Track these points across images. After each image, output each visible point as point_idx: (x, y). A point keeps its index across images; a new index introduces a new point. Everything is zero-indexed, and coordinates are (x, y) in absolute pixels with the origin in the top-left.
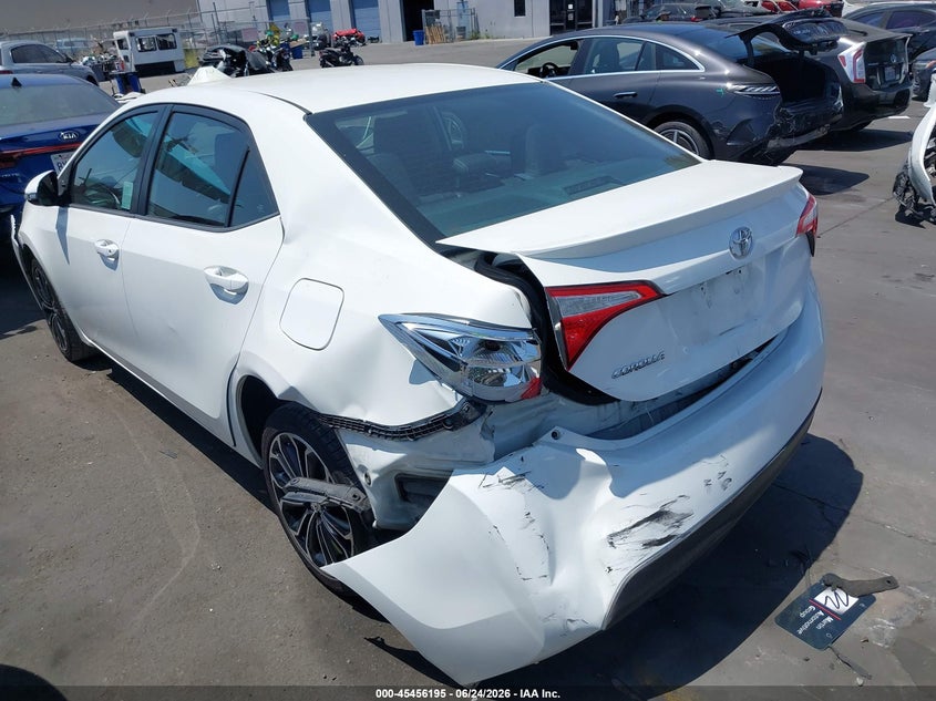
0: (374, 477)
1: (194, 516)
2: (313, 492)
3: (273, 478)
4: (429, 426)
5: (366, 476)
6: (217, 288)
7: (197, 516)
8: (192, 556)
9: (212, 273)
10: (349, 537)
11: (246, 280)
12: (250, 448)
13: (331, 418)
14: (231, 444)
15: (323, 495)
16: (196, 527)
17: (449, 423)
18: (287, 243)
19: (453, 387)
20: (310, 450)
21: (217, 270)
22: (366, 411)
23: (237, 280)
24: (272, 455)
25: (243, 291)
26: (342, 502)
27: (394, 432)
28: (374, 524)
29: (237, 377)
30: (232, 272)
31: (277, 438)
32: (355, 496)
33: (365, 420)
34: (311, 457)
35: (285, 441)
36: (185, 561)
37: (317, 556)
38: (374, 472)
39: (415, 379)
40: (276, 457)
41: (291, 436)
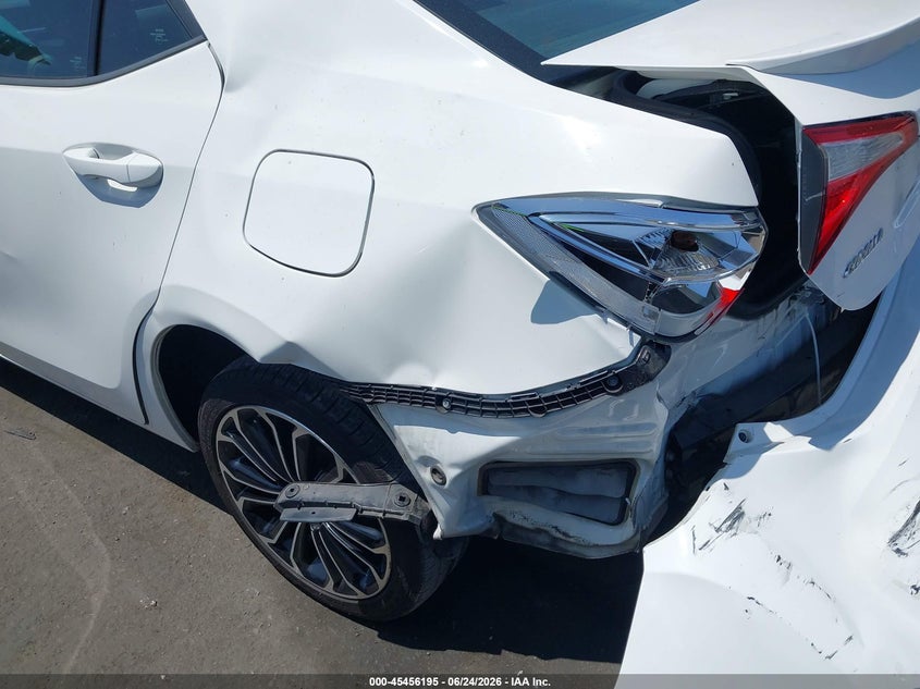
0: (451, 474)
1: (90, 525)
2: (331, 505)
3: (223, 468)
4: (576, 391)
5: (435, 471)
6: (95, 183)
7: (95, 524)
8: (105, 590)
9: (83, 156)
10: (384, 550)
11: (157, 164)
12: (175, 427)
13: (367, 389)
14: (139, 421)
15: (349, 506)
16: (97, 541)
17: (614, 383)
18: (230, 89)
19: (625, 322)
20: (301, 430)
21: (90, 150)
22: (435, 371)
23: (140, 163)
24: (220, 437)
25: (154, 182)
26: (385, 513)
27: (499, 405)
28: (437, 534)
29: (155, 328)
30: (124, 151)
31: (233, 414)
32: (402, 499)
33: (434, 386)
34: (306, 441)
35: (249, 419)
36: (96, 602)
37: (311, 568)
38: (454, 465)
39: (544, 313)
40: (230, 439)
41: (262, 411)
